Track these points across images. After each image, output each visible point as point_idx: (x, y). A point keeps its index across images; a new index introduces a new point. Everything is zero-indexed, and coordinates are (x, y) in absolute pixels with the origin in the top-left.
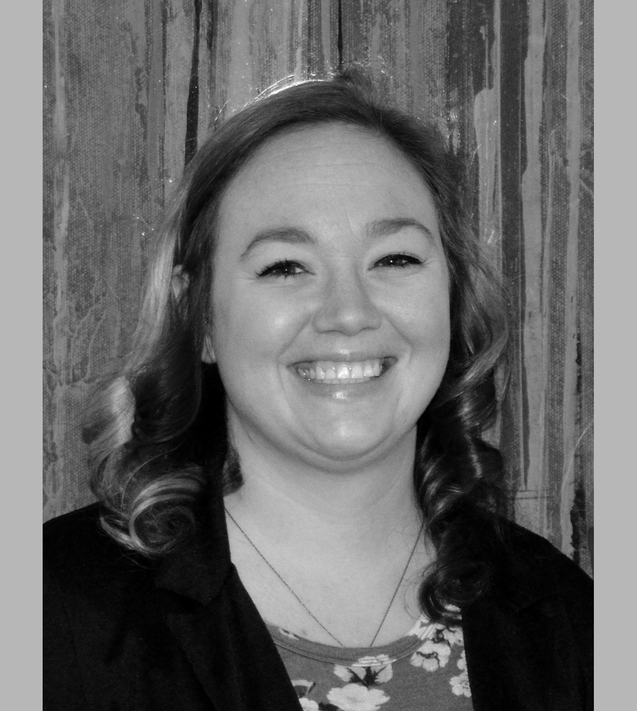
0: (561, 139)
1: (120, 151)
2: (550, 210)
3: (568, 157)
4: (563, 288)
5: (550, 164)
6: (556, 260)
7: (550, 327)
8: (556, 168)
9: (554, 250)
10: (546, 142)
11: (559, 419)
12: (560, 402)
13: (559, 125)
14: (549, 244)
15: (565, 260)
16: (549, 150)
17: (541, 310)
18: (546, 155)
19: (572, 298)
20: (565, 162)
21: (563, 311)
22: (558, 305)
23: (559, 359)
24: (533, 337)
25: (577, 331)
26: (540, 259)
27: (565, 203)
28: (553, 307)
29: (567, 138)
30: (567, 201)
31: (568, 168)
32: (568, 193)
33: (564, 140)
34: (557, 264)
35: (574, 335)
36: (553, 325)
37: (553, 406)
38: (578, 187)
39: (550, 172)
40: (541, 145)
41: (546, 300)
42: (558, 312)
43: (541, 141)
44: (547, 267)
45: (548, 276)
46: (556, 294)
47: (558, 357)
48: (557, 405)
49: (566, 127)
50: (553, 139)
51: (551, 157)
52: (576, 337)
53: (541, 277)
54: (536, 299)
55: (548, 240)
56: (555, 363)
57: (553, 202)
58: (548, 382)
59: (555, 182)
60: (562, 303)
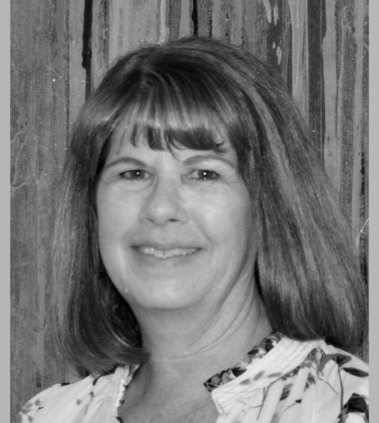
0: (350, 13)
1: (37, 21)
2: (342, 63)
3: (355, 26)
4: (351, 120)
5: (343, 32)
6: (347, 100)
7: (342, 148)
8: (347, 34)
9: (346, 93)
10: (340, 15)
11: (348, 213)
12: (350, 201)
13: (349, 3)
14: (342, 88)
15: (353, 100)
16: (342, 21)
17: (336, 136)
18: (340, 25)
19: (358, 126)
20: (354, 30)
21: (352, 136)
22: (348, 132)
23: (349, 170)
24: (331, 154)
25: (362, 150)
26: (335, 99)
27: (353, 59)
28: (345, 134)
29: (355, 12)
30: (355, 58)
31: (355, 34)
32: (355, 52)
33: (352, 14)
34: (347, 102)
35: (360, 153)
36: (344, 146)
37: (344, 204)
38: (362, 47)
39: (343, 36)
40: (336, 17)
41: (339, 127)
42: (348, 137)
43: (336, 15)
44: (340, 105)
45: (341, 111)
46: (347, 124)
47: (348, 168)
48: (348, 203)
49: (354, 4)
50: (345, 13)
51: (343, 26)
52: (361, 154)
53: (336, 112)
54: (333, 127)
55: (341, 85)
56: (346, 173)
57: (344, 58)
58: (341, 186)
59: (346, 44)
60: (351, 131)
